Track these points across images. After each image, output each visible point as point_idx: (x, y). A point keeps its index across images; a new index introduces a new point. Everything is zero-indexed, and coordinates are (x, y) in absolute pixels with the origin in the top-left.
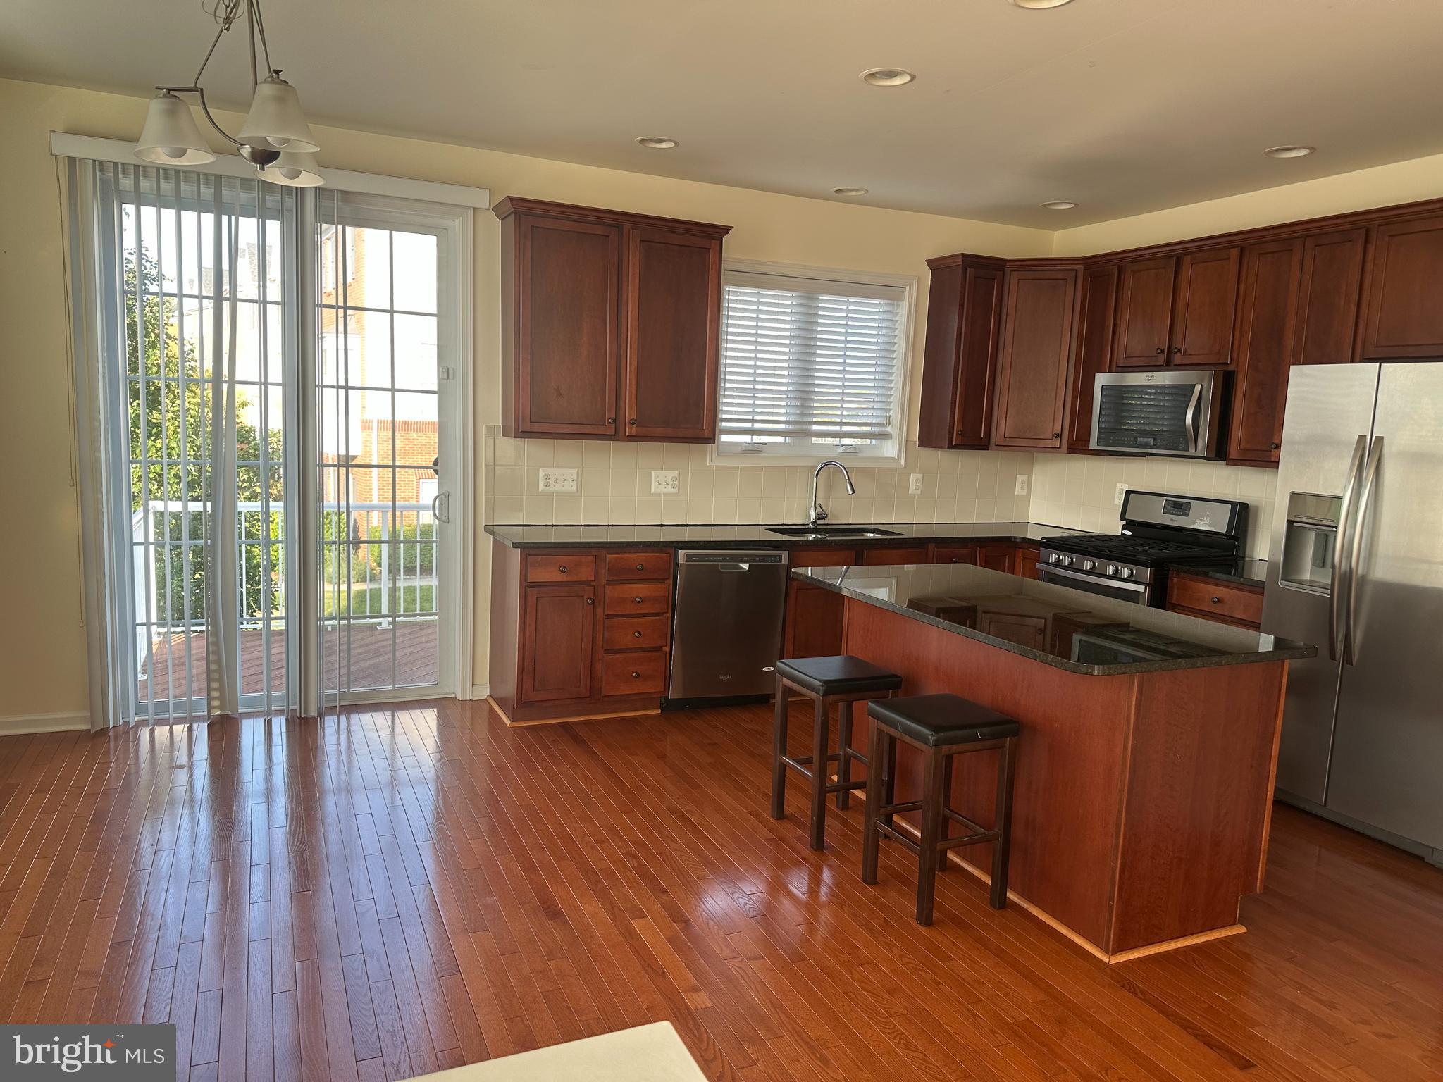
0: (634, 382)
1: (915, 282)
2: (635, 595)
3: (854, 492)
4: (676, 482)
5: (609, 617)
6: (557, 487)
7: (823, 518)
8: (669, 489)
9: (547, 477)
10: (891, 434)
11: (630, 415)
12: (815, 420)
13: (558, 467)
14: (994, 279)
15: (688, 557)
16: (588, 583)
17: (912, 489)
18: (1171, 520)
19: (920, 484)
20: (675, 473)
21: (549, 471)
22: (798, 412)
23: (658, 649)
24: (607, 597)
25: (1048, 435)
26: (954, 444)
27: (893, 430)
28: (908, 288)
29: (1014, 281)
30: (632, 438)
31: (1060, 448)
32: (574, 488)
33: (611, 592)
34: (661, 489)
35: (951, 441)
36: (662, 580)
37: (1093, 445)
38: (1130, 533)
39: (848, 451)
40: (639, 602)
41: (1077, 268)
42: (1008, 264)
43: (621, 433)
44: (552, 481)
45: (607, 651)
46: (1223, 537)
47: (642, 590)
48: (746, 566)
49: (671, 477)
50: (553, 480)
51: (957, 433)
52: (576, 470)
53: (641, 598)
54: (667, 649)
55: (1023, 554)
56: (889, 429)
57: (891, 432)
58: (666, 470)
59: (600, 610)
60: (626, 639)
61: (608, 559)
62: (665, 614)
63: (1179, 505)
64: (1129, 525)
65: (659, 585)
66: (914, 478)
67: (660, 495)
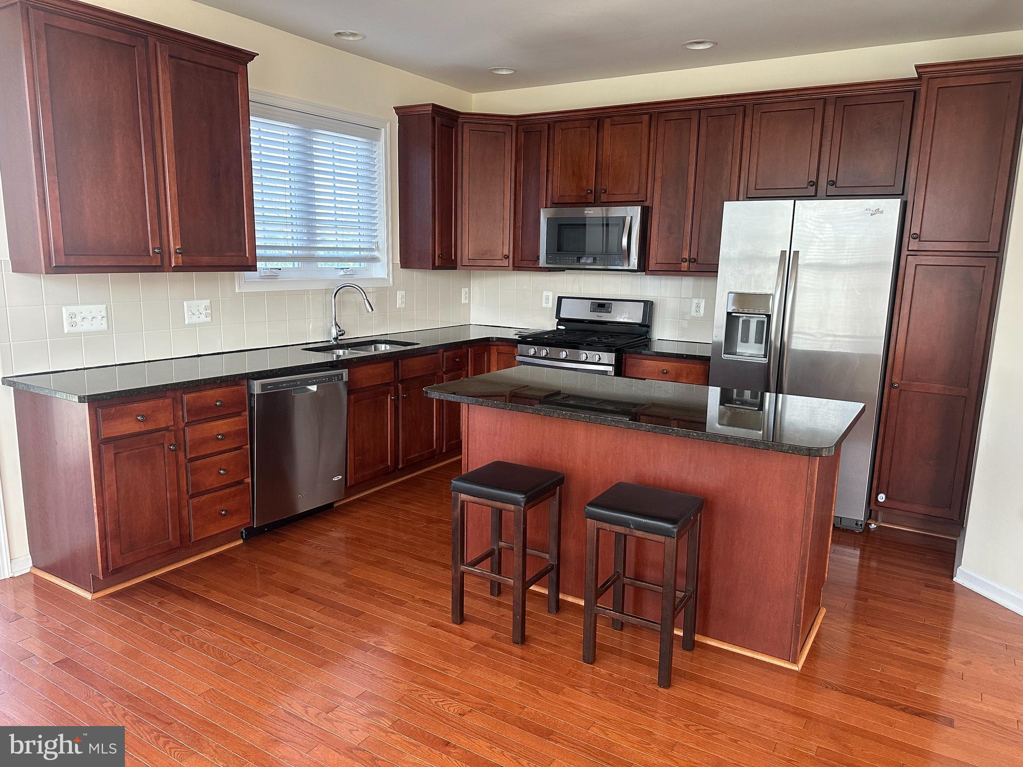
0: (176, 209)
1: (388, 125)
2: (215, 433)
3: (373, 310)
4: (209, 311)
5: (191, 460)
6: (85, 326)
7: (342, 335)
8: (203, 319)
9: (72, 316)
10: (379, 258)
11: (175, 244)
12: (318, 245)
13: (83, 304)
14: (453, 128)
15: (263, 386)
16: (167, 429)
17: (399, 303)
18: (598, 316)
19: (404, 300)
20: (207, 302)
21: (74, 309)
22: (306, 238)
23: (240, 482)
24: (187, 439)
25: (500, 257)
26: (437, 265)
27: (382, 255)
28: (383, 129)
29: (466, 130)
30: (177, 269)
31: (508, 266)
32: (105, 326)
33: (191, 434)
34: (195, 320)
35: (434, 263)
36: (238, 414)
37: (542, 262)
38: (564, 328)
39: (348, 273)
40: (222, 439)
41: (511, 124)
42: (460, 116)
43: (166, 263)
44: (78, 319)
45: (192, 496)
46: (638, 326)
47: (221, 426)
48: (314, 388)
49: (203, 306)
50: (80, 318)
51: (439, 256)
52: (105, 306)
53: (222, 435)
54: (249, 480)
55: (497, 350)
56: (376, 254)
57: (380, 257)
58: (198, 299)
59: (181, 456)
60: (210, 481)
61: (185, 400)
62: (244, 447)
63: (601, 305)
64: (561, 321)
65: (237, 419)
66: (400, 294)
67: (194, 325)
